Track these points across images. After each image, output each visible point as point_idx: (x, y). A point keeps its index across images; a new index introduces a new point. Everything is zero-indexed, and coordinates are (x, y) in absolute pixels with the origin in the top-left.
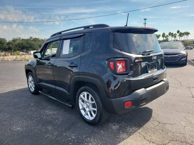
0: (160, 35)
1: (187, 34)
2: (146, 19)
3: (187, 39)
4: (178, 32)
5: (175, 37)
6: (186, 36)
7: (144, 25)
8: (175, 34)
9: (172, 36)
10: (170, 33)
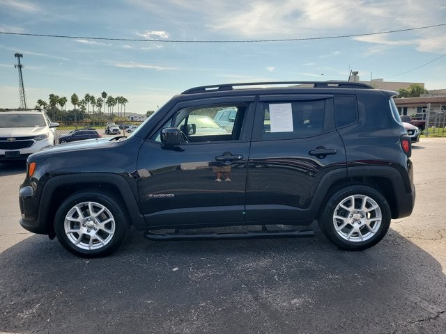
0: (65, 98)
1: (122, 100)
2: (22, 56)
3: (123, 112)
4: (104, 95)
5: (100, 105)
6: (120, 105)
7: (17, 68)
8: (100, 99)
9: (93, 102)
10: (87, 95)
